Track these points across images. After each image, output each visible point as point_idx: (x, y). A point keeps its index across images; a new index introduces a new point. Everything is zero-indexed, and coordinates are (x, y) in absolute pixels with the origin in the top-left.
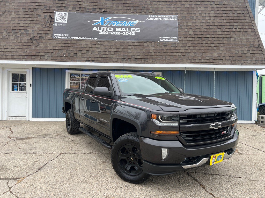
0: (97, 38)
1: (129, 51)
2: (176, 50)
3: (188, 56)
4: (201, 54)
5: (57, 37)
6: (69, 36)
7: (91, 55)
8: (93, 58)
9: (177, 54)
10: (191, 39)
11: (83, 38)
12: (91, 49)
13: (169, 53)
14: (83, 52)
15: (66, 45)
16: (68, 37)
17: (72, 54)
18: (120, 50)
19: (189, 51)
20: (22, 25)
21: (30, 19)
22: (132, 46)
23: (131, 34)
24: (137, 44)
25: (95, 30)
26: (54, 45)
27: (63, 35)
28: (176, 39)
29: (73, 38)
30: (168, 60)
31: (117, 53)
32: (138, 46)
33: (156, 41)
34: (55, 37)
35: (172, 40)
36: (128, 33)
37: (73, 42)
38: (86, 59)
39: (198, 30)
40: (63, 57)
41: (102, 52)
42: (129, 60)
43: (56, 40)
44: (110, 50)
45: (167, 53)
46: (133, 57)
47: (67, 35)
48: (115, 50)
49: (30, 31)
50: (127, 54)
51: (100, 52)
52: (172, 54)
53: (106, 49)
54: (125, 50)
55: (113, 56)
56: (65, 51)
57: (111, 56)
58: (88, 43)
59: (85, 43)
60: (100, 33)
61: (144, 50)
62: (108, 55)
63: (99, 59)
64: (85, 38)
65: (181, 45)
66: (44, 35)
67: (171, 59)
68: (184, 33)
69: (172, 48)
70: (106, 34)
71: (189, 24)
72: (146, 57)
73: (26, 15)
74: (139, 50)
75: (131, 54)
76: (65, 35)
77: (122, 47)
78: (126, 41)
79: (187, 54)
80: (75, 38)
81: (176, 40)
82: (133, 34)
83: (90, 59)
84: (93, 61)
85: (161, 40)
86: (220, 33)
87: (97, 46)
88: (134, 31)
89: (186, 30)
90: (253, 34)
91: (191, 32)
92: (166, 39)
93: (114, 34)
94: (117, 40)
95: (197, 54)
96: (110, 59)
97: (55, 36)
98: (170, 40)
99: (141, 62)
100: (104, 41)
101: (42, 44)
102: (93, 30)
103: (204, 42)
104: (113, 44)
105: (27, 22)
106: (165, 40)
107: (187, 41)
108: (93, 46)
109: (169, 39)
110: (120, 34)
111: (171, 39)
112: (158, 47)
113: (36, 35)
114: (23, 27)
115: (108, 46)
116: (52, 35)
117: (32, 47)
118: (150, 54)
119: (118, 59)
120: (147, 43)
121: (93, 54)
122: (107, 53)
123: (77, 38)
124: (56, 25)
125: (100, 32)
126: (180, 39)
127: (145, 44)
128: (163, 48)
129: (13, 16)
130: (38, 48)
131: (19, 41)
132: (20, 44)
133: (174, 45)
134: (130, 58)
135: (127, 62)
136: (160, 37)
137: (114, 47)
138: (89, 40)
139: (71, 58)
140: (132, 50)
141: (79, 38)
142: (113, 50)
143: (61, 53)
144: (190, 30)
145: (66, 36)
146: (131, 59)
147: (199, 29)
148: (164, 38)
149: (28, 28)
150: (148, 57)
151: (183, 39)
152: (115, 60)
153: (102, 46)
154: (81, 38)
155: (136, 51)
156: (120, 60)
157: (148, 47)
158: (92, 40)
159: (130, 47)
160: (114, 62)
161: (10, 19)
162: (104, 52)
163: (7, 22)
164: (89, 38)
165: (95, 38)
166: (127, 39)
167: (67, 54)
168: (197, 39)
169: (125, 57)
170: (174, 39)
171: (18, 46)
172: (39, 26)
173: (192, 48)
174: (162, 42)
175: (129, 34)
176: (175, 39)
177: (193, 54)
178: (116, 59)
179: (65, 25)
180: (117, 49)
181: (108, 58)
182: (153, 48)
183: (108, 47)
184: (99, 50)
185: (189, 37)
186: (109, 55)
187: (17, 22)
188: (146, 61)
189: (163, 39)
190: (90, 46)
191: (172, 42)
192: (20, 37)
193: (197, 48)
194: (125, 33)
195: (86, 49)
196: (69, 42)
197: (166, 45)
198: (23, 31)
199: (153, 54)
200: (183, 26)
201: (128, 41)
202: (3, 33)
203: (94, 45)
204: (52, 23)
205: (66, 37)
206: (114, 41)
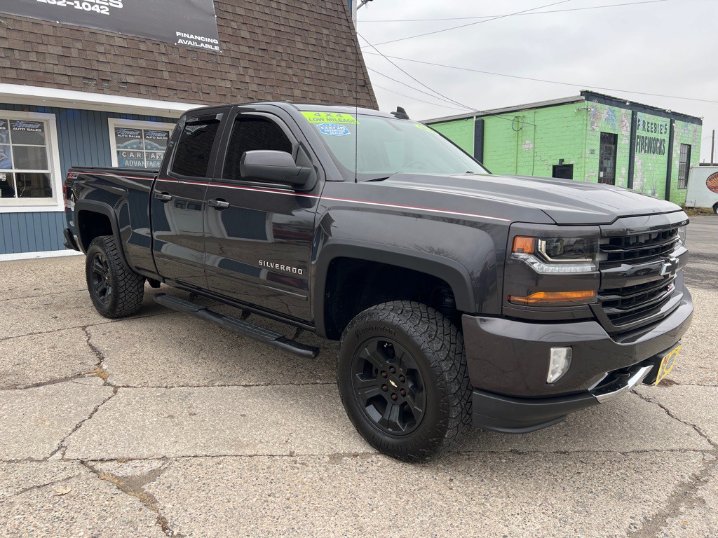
1: (102, 58)
2: (219, 73)
3: (246, 89)
4: (271, 90)
9: (223, 84)
10: (247, 50)
13: (203, 78)
18: (74, 53)
19: (247, 79)
22: (108, 47)
23: (98, 11)
24: (119, 42)
28: (216, 45)
30: (204, 95)
31: (67, 60)
32: (124, 49)
33: (171, 43)
35: (207, 46)
36: (89, 5)
39: (258, 31)
41: (16, 52)
42: (106, 84)
44: (42, 48)
45: (200, 78)
46: (116, 76)
48: (59, 51)
50: (96, 66)
51: (9, 53)
52: (212, 82)
53: (29, 45)
54: (90, 55)
55: (56, 69)
57: (50, 68)
61: (143, 63)
62: (38, 63)
63: (13, 74)
65: (228, 61)
67: (211, 94)
68: (230, 31)
69: (209, 66)
71: (240, 11)
72: (149, 82)
74: (129, 61)
75: (107, 68)
77: (79, 45)
78: (86, 30)
79: (243, 84)
81: (217, 48)
82: (105, 12)
85: (180, 41)
86: (300, 46)
88: (107, 4)
89: (234, 25)
90: (353, 57)
91: (245, 34)
92: (192, 40)
93: (45, 1)
94: (58, 22)
95: (262, 88)
96: (46, 75)
98: (202, 45)
99: (139, 95)
100: (19, 19)
103: (274, 62)
104: (50, 31)
106: (190, 43)
107: (239, 54)
109: (199, 42)
110: (65, 5)
111: (205, 43)
112: (175, 57)
115: (32, 36)
118: (159, 74)
119: (73, 79)
120: (148, 42)
122: (33, 57)
126: (224, 44)
127: (143, 47)
128: (189, 62)
133: (214, 59)
134: (108, 80)
135: (99, 90)
136: (178, 34)
137: (52, 40)
140: (110, 58)
142: (52, 50)
144: (243, 27)
146: (111, 84)
147: (260, 29)
148: (188, 36)
150: (157, 82)
151: (231, 46)
152: (64, 80)
153: (14, 34)
155: (120, 60)
156: (78, 82)
157: (150, 54)
159: (101, 49)
160: (60, 86)
162: (22, 53)
166: (88, 24)
168: (260, 53)
169: (93, 74)
170: (211, 44)
173: (251, 72)
174: (184, 46)
175: (93, 9)
176: (214, 45)
177: (254, 87)
178: (66, 78)
180: (65, 50)
181: (38, 73)
182: (164, 59)
183: (32, 38)
184: (6, 44)
185: (241, 43)
186: (41, 65)
188: (151, 91)
189: (186, 39)
191: (207, 50)
193: (262, 74)
194: (81, 6)
197: (194, 55)
199: (166, 75)
200: (225, 13)
201: (94, 28)
206: (48, 23)
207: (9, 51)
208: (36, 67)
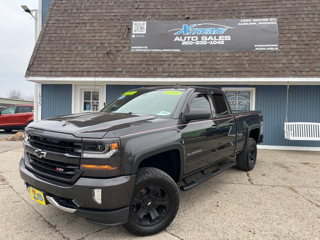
0: (179, 50)
1: (218, 63)
2: (276, 61)
3: (292, 67)
4: (309, 65)
5: (135, 50)
6: (148, 49)
7: (173, 69)
8: (175, 73)
9: (278, 66)
10: (295, 46)
11: (164, 50)
12: (173, 63)
13: (267, 64)
14: (164, 66)
15: (145, 59)
16: (147, 50)
17: (152, 69)
18: (207, 62)
19: (294, 61)
20: (97, 38)
21: (106, 31)
22: (221, 58)
23: (219, 43)
24: (227, 54)
25: (177, 40)
26: (132, 59)
27: (141, 47)
28: (276, 47)
29: (152, 50)
30: (266, 73)
31: (203, 66)
32: (228, 57)
33: (251, 50)
34: (132, 50)
35: (271, 49)
36: (216, 42)
37: (152, 55)
38: (167, 74)
39: (304, 35)
40: (141, 73)
41: (185, 66)
42: (218, 74)
43: (134, 53)
44: (195, 63)
45: (265, 65)
46: (223, 69)
47: (146, 47)
48: (201, 62)
49: (106, 45)
50: (215, 66)
51: (183, 66)
52: (271, 66)
53: (190, 62)
54: (213, 62)
55: (199, 70)
56: (144, 66)
57: (196, 70)
58: (169, 55)
59: (166, 55)
60: (182, 44)
61: (236, 62)
63: (183, 74)
64: (166, 50)
65: (283, 54)
66: (120, 48)
67: (270, 72)
68: (286, 39)
69: (271, 58)
70: (190, 44)
71: (292, 27)
72: (238, 70)
73: (102, 27)
74: (230, 62)
75: (220, 67)
76: (144, 47)
77: (209, 59)
78: (213, 52)
79: (291, 65)
80: (154, 50)
81: (276, 49)
82: (223, 43)
83: (172, 74)
84: (176, 76)
85: (256, 49)
87: (180, 59)
88: (224, 40)
89: (289, 35)
91: (296, 38)
92: (263, 47)
93: (199, 44)
94: (202, 51)
95: (302, 65)
96: (195, 73)
97: (133, 49)
98: (268, 48)
99: (232, 76)
100: (188, 52)
101: (119, 59)
102: (175, 40)
103: (313, 50)
104: (198, 55)
105: (102, 35)
106: (262, 49)
107: (290, 49)
108: (175, 59)
109: (266, 47)
110: (206, 44)
111: (270, 47)
112: (253, 57)
113: (112, 48)
114: (99, 41)
115: (192, 58)
116: (130, 47)
117: (108, 62)
118: (243, 66)
119: (205, 73)
120: (240, 53)
121: (175, 68)
122: (191, 66)
123: (157, 50)
124: (133, 36)
125: (183, 42)
126: (281, 47)
127: (237, 55)
128: (260, 58)
129: (88, 28)
130: (115, 63)
131: (95, 55)
132: (96, 59)
133: (274, 54)
134: (219, 72)
135: (215, 76)
136: (256, 46)
137: (199, 59)
138: (170, 52)
139: (150, 73)
140: (221, 62)
141: (159, 50)
142: (198, 63)
143: (140, 68)
144: (294, 35)
145: (145, 49)
146: (220, 73)
147: (306, 34)
148: (261, 46)
149: (104, 41)
150: (242, 70)
151: (286, 46)
152: (201, 74)
153: (186, 59)
154: (161, 51)
155: (226, 62)
156: (206, 74)
157: (240, 57)
158: (174, 52)
159: (218, 59)
160: (199, 77)
161: (85, 31)
162: (187, 65)
163: (81, 35)
164: (171, 50)
165: (177, 50)
166: (214, 49)
167: (146, 69)
168: (304, 47)
169: (213, 70)
170: (273, 47)
171: (94, 62)
172: (115, 38)
173: (296, 57)
174: (258, 51)
175: (218, 43)
176: (275, 47)
177: (298, 65)
178: (202, 73)
179: (143, 36)
180: (203, 62)
181: (192, 73)
182: (247, 58)
183: (192, 59)
184: (182, 63)
185: (292, 43)
187: (92, 35)
188: (238, 74)
189: (259, 47)
190: (172, 59)
191: (270, 50)
192: (96, 51)
193: (304, 58)
194: (213, 43)
195: (167, 63)
196: (148, 55)
197: (263, 54)
198: (98, 45)
199: (247, 66)
200: (284, 31)
201: (216, 51)
202: (78, 47)
203: (177, 58)
204: (130, 34)
205: (145, 50)
206: (199, 52)
207: (183, 65)
208: (192, 70)
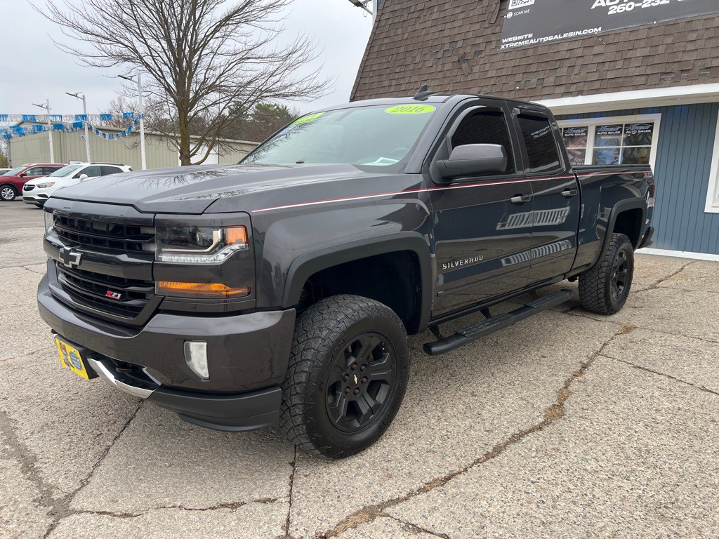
0: (600, 29)
1: (690, 47)
5: (507, 45)
6: (533, 38)
7: (578, 77)
8: (582, 84)
11: (565, 35)
12: (580, 61)
14: (559, 73)
15: (524, 62)
16: (532, 41)
17: (534, 80)
18: (661, 49)
20: (447, 33)
21: (462, 16)
22: (702, 32)
25: (599, 5)
26: (499, 65)
27: (520, 37)
29: (541, 39)
31: (651, 59)
34: (503, 47)
37: (540, 50)
38: (563, 89)
40: (513, 92)
41: (607, 64)
42: (684, 75)
43: (505, 52)
44: (630, 54)
46: (699, 63)
47: (530, 35)
48: (646, 51)
49: (460, 44)
50: (680, 57)
51: (601, 66)
53: (620, 54)
54: (676, 48)
55: (638, 71)
56: (518, 78)
57: (632, 72)
58: (575, 45)
59: (567, 46)
60: (609, 13)
62: (621, 70)
63: (597, 85)
64: (571, 34)
66: (482, 47)
70: (628, 9)
73: (456, 9)
75: (693, 56)
76: (526, 36)
77: (669, 40)
78: (683, 21)
80: (545, 39)
83: (573, 88)
84: (581, 93)
87: (597, 50)
93: (649, 5)
94: (655, 22)
96: (626, 80)
97: (505, 43)
101: (476, 69)
102: (593, 7)
104: (644, 34)
105: (456, 24)
108: (587, 52)
110: (668, 2)
113: (468, 50)
114: (449, 38)
115: (626, 44)
116: (499, 42)
117: (458, 79)
119: (650, 77)
121: (583, 73)
122: (619, 65)
123: (551, 38)
124: (510, 15)
125: (610, 8)
129: (435, 16)
130: (470, 78)
131: (439, 68)
132: (440, 75)
134: (688, 70)
135: (676, 83)
137: (642, 43)
138: (578, 36)
139: (529, 91)
140: (700, 44)
141: (556, 37)
142: (639, 53)
143: (511, 83)
145: (527, 38)
146: (691, 73)
149: (457, 36)
152: (641, 80)
153: (612, 48)
154: (560, 37)
155: (712, 44)
156: (655, 79)
158: (587, 35)
159: (693, 36)
160: (636, 87)
161: (429, 24)
162: (611, 63)
163: (424, 32)
164: (580, 33)
165: (596, 29)
167: (523, 82)
169: (675, 67)
171: (437, 81)
172: (477, 26)
178: (644, 78)
179: (528, 11)
180: (652, 49)
181: (620, 80)
183: (625, 47)
184: (601, 59)
186: (624, 71)
187: (439, 28)
190: (579, 52)
192: (441, 60)
195: (567, 63)
196: (530, 52)
198: (447, 47)
201: (690, 16)
202: (416, 57)
203: (591, 49)
204: (503, 12)
205: (527, 42)
206: (645, 27)
207: (601, 65)
208: (619, 74)
